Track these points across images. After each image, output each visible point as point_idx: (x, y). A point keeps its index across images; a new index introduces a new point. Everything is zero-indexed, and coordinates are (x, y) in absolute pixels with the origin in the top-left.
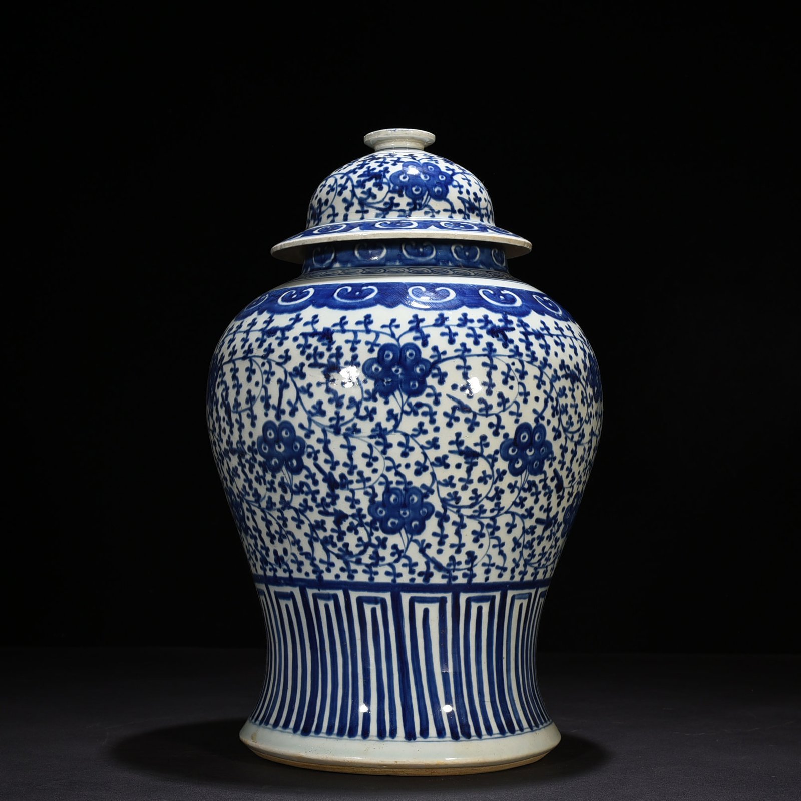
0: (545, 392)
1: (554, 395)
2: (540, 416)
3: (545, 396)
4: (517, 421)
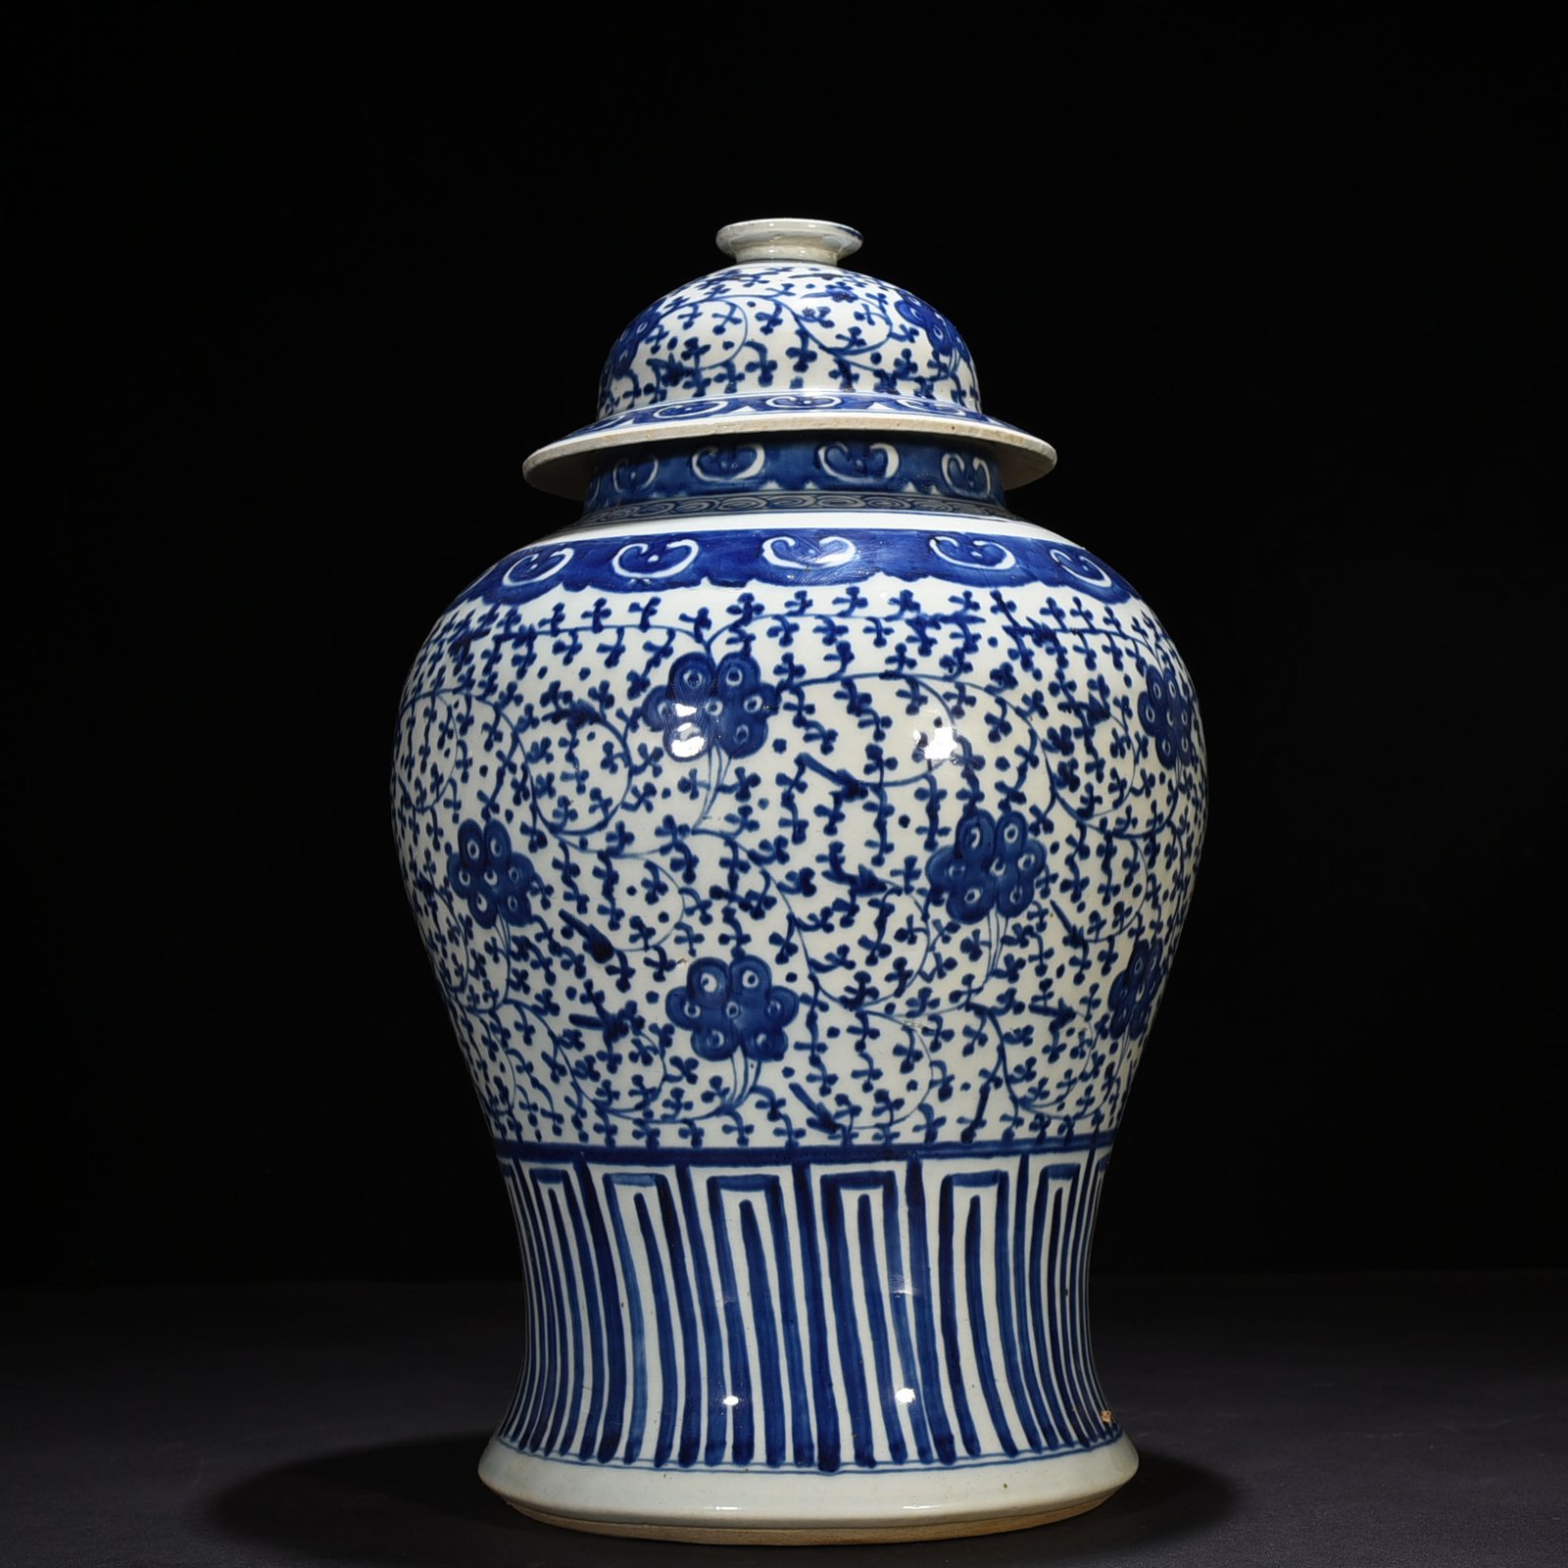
0: (500, 755)
1: (518, 759)
2: (490, 805)
3: (500, 764)
4: (455, 818)
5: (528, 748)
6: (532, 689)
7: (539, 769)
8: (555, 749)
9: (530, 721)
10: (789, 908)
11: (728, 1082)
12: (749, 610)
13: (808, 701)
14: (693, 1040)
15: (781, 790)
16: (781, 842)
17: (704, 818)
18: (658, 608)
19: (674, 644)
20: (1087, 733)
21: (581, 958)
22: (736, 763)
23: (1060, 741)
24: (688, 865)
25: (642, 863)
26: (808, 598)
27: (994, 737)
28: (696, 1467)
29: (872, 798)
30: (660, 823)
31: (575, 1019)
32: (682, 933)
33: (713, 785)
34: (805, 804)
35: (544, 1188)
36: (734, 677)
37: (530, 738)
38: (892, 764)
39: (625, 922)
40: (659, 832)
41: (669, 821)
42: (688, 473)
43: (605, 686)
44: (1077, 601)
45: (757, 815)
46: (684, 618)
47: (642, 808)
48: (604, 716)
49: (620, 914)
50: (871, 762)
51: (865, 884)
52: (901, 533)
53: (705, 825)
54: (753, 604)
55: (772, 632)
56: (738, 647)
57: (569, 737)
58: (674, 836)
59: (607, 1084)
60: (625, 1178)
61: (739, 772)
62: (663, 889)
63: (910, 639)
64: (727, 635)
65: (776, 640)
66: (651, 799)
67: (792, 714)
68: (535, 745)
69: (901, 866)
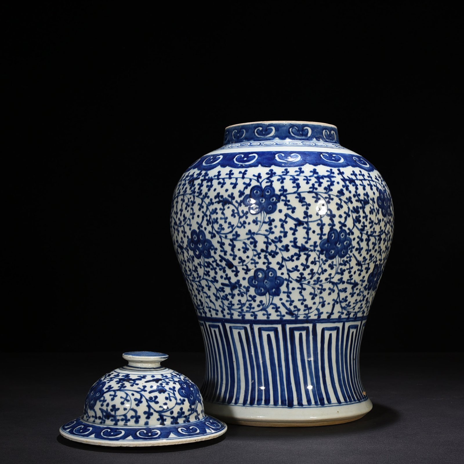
0: (203, 212)
1: (208, 213)
2: (200, 226)
3: (203, 214)
4: (190, 229)
5: (211, 211)
6: (212, 194)
7: (214, 216)
8: (218, 211)
9: (211, 203)
10: (282, 255)
11: (264, 302)
12: (272, 174)
13: (288, 199)
14: (255, 290)
15: (280, 223)
16: (280, 237)
17: (260, 230)
18: (247, 173)
19: (251, 183)
20: (363, 208)
21: (225, 268)
22: (268, 216)
23: (356, 210)
24: (255, 243)
25: (242, 242)
26: (288, 170)
27: (338, 209)
28: (254, 406)
29: (305, 225)
30: (247, 232)
31: (222, 284)
32: (253, 261)
33: (262, 221)
34: (287, 227)
35: (212, 330)
36: (268, 192)
37: (211, 208)
38: (311, 216)
39: (237, 258)
40: (247, 234)
41: (250, 231)
42: (254, 135)
43: (232, 194)
44: (360, 171)
45: (274, 230)
46: (254, 176)
47: (243, 227)
48: (232, 202)
49: (236, 256)
50: (305, 216)
51: (303, 249)
52: (313, 153)
53: (260, 232)
54: (273, 172)
55: (278, 180)
56: (269, 184)
57: (222, 208)
58: (251, 235)
59: (231, 302)
60: (235, 327)
61: (269, 218)
62: (248, 249)
63: (316, 182)
64: (266, 180)
65: (279, 182)
66: (245, 225)
67: (284, 203)
68: (213, 210)
69: (313, 244)
